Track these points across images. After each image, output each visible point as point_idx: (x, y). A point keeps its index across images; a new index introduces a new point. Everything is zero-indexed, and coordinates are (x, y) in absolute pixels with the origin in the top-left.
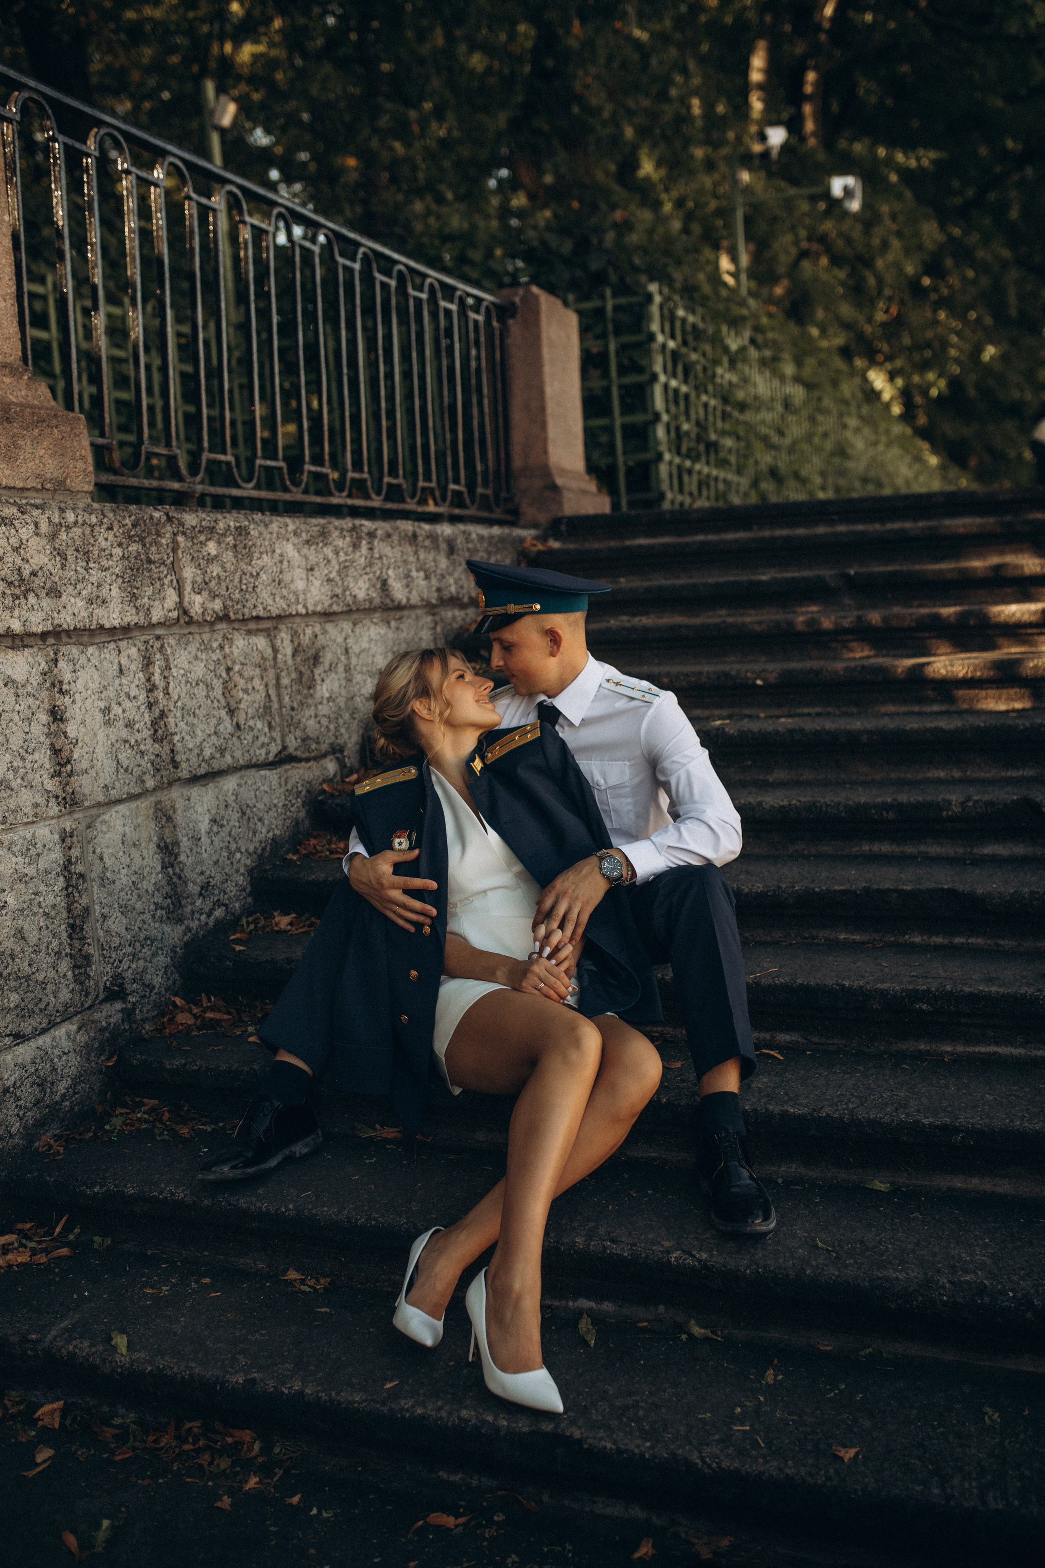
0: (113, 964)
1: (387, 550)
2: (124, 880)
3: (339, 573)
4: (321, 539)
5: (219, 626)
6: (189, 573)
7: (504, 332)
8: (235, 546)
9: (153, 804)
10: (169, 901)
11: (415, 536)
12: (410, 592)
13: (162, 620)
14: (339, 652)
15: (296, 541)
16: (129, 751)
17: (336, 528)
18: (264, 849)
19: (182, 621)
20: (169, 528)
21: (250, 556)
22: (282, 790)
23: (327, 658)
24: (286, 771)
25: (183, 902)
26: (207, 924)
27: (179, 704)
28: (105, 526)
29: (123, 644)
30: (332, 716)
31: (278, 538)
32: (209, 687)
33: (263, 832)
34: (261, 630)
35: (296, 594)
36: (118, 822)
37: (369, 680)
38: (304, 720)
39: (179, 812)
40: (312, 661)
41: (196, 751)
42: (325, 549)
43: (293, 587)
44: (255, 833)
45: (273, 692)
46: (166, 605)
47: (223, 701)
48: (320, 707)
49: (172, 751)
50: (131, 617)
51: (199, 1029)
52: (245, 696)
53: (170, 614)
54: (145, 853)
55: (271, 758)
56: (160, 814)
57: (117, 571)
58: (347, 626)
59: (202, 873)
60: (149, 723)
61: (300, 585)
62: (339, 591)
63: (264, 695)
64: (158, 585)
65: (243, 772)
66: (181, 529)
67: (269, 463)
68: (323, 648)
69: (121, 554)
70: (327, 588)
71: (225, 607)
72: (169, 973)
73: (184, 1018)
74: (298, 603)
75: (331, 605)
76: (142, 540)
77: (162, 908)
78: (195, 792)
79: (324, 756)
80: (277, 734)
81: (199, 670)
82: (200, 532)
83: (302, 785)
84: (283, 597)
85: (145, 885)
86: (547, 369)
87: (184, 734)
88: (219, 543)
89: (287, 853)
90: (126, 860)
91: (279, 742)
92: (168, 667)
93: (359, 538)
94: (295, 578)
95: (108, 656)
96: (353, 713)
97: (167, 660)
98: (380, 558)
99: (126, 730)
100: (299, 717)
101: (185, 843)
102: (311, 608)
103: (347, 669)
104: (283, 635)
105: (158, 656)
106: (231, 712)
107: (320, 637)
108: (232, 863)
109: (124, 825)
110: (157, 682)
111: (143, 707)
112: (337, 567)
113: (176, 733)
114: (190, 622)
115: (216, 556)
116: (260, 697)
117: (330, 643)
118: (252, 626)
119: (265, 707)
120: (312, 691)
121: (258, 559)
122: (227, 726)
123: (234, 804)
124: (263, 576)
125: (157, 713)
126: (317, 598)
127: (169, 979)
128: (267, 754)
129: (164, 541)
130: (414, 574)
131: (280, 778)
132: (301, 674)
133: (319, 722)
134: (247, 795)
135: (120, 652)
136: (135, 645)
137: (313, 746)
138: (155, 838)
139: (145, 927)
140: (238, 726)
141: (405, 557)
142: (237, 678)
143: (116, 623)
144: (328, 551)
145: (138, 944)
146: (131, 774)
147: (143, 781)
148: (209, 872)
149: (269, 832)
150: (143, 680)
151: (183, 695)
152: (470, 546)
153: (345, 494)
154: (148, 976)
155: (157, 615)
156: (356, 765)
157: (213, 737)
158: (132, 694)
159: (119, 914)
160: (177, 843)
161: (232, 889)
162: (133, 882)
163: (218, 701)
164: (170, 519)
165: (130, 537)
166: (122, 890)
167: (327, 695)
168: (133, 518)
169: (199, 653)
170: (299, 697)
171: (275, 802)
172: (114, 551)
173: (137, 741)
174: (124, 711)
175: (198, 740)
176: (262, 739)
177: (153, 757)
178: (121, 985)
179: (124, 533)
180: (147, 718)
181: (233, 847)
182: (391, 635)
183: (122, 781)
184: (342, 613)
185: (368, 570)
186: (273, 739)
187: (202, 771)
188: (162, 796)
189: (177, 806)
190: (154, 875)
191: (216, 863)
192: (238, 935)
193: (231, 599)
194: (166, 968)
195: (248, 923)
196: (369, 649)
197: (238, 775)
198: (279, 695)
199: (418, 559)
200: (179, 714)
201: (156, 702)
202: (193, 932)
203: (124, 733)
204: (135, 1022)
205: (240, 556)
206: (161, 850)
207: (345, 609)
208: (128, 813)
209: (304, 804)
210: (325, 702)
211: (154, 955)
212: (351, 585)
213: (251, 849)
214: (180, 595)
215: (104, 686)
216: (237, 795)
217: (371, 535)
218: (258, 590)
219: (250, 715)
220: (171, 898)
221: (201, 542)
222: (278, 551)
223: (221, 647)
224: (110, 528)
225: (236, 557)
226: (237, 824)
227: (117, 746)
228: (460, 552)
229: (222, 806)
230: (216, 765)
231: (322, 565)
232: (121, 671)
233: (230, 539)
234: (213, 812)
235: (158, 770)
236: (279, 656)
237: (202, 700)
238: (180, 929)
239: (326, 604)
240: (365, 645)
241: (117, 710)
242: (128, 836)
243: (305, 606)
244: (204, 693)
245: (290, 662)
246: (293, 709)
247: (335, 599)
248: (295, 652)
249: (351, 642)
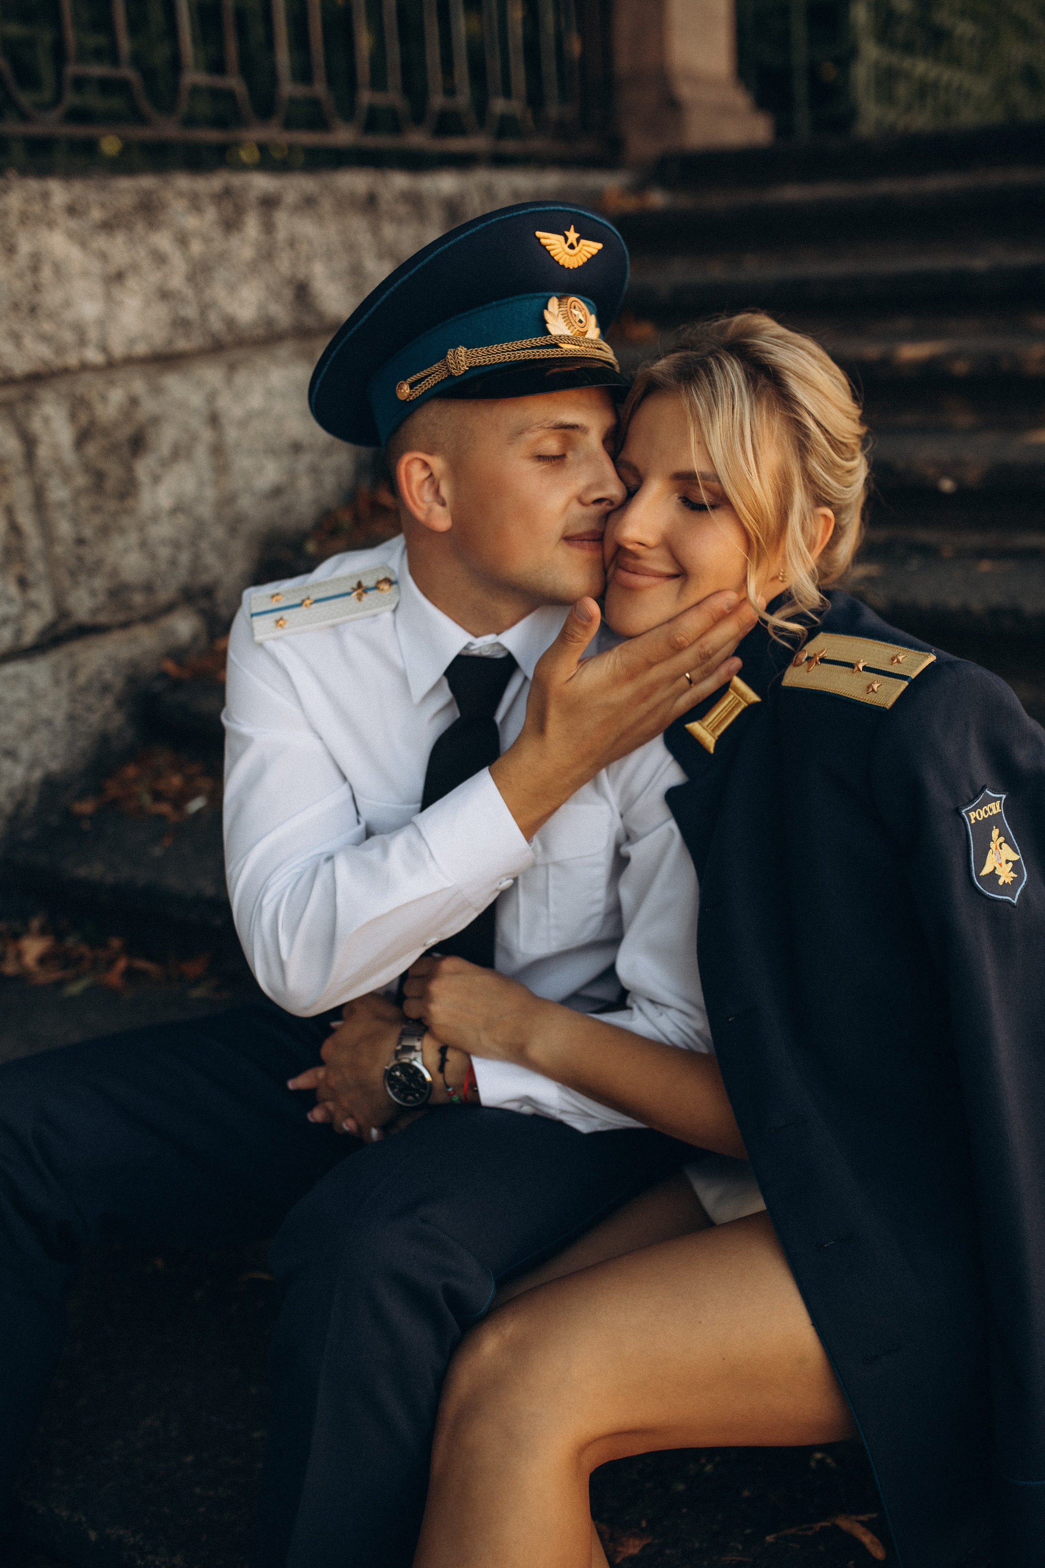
1: (307, 229)
3: (191, 278)
4: (140, 217)
11: (372, 198)
14: (195, 424)
15: (74, 226)
17: (181, 194)
22: (63, 690)
23: (166, 437)
24: (71, 655)
30: (182, 539)
31: (24, 221)
33: (17, 773)
35: (77, 328)
37: (270, 463)
38: (111, 557)
40: (126, 449)
42: (151, 237)
43: (69, 316)
45: (25, 520)
48: (151, 528)
55: (28, 638)
58: (212, 374)
61: (90, 310)
62: (190, 312)
68: (155, 420)
70: (159, 310)
74: (84, 345)
75: (170, 341)
79: (169, 608)
80: (42, 595)
83: (115, 671)
84: (44, 338)
89: (78, 800)
91: (47, 607)
93: (239, 211)
94: (75, 297)
96: (235, 525)
98: (291, 243)
100: (99, 553)
102: (119, 352)
103: (218, 450)
104: (48, 409)
107: (145, 402)
112: (184, 269)
117: (172, 411)
120: (128, 503)
126: (133, 331)
128: (18, 633)
131: (56, 670)
132: (99, 475)
133: (150, 555)
137: (139, 599)
144: (163, 241)
149: (31, 770)
167: (168, 504)
170: (97, 520)
171: (46, 714)
184: (198, 351)
185: (261, 267)
186: (31, 606)
198: (42, 523)
207: (206, 343)
209: (119, 703)
210: (164, 516)
212: (221, 299)
217: (269, 203)
222: (25, 249)
231: (145, 267)
236: (40, 451)
239: (159, 340)
240: (257, 404)
243: (104, 349)
245: (69, 456)
246: (80, 541)
247: (180, 328)
248: (82, 438)
249: (224, 402)
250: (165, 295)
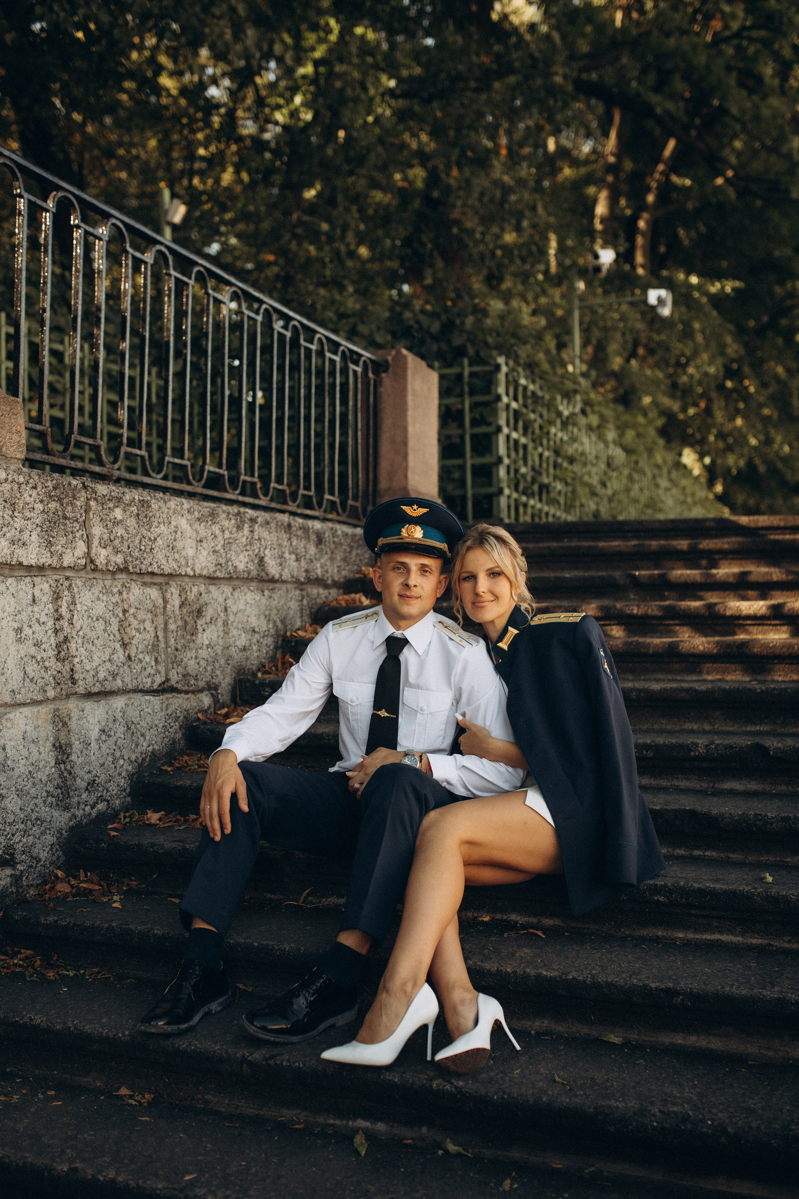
0: (6, 836)
1: (265, 534)
2: (22, 769)
3: (224, 547)
4: (210, 518)
5: (119, 576)
6: (97, 531)
7: (378, 383)
8: (138, 515)
9: (52, 711)
10: (59, 791)
11: (289, 526)
12: (283, 570)
13: (72, 565)
14: (219, 609)
15: (189, 517)
16: (35, 665)
17: (224, 512)
18: (143, 760)
19: (88, 568)
20: (83, 493)
21: (150, 524)
22: (163, 713)
23: (209, 612)
24: (167, 699)
25: (71, 794)
26: (90, 814)
27: (81, 633)
28: (31, 485)
29: (37, 580)
30: (210, 659)
31: (174, 513)
32: (107, 623)
33: (144, 745)
34: (155, 584)
35: (186, 559)
36: (21, 721)
37: (243, 635)
38: (186, 660)
39: (74, 719)
40: (196, 614)
41: (92, 673)
42: (213, 527)
43: (184, 553)
44: (137, 745)
45: (161, 634)
46: (76, 554)
47: (118, 637)
48: (200, 651)
49: (72, 670)
50: (46, 559)
51: (74, 896)
52: (137, 634)
53: (79, 561)
54: (42, 749)
55: (155, 686)
56: (57, 719)
57: (37, 521)
58: (227, 589)
59: (89, 772)
60: (54, 645)
61: (190, 552)
62: (223, 561)
63: (153, 635)
64: (70, 537)
65: (131, 695)
66: (94, 495)
67: (176, 461)
68: (206, 604)
69: (42, 509)
70: (213, 558)
71: (126, 562)
72: (54, 850)
73: (63, 887)
74: (187, 566)
75: (215, 571)
76: (60, 500)
77: (53, 796)
78: (89, 705)
79: (201, 691)
80: (161, 668)
81: (100, 609)
82: (109, 500)
83: (181, 712)
84: (175, 560)
85: (40, 775)
86: (410, 413)
87: (83, 658)
88: (125, 511)
89: (163, 765)
90: (25, 753)
91: (163, 674)
92: (74, 603)
93: (243, 522)
94: (186, 546)
95: (24, 587)
96: (228, 660)
97: (73, 597)
98: (259, 539)
99: (34, 648)
100: (182, 657)
101: (77, 746)
102: (198, 572)
103: (225, 624)
104: (173, 590)
105: (66, 593)
106: (125, 646)
107: (203, 595)
108: (115, 767)
109: (26, 725)
110: (64, 614)
111: (50, 632)
112: (222, 542)
113: (76, 656)
114: (95, 570)
115: (121, 521)
116: (149, 636)
117: (213, 602)
118: (147, 579)
119: (153, 645)
120: (194, 638)
121: (156, 527)
122: (120, 656)
123: (121, 720)
124: (160, 541)
125: (61, 638)
126: (203, 565)
127: (53, 855)
128: (152, 683)
129: (78, 503)
130: (287, 555)
131: (162, 703)
132: (186, 622)
133: (198, 663)
134: (133, 714)
135: (34, 585)
136: (48, 582)
137: (192, 682)
138: (52, 739)
139: (37, 809)
140: (129, 658)
141: (280, 541)
142: (131, 619)
143: (33, 562)
144: (216, 529)
145: (29, 823)
146: (36, 684)
147: (45, 691)
148: (95, 772)
149: (149, 746)
150: (52, 610)
151: (85, 626)
152: (336, 539)
153: (238, 492)
154: (36, 851)
155: (68, 560)
156: (228, 701)
157: (107, 664)
158: (42, 621)
159: (15, 796)
160: (69, 745)
161: (114, 789)
162: (30, 771)
163: (114, 635)
164: (85, 487)
165: (50, 496)
166: (19, 777)
167: (207, 642)
168: (54, 482)
169: (101, 595)
170: (183, 641)
171: (157, 722)
172: (36, 506)
173: (42, 658)
174: (34, 633)
175: (95, 664)
176: (149, 670)
177: (55, 673)
178: (12, 855)
179: (45, 493)
180: (53, 641)
181: (118, 754)
182: (264, 601)
183: (27, 689)
184: (223, 578)
185: (248, 547)
186: (159, 672)
187: (96, 689)
188: (59, 705)
189: (72, 715)
190: (48, 769)
191: (102, 765)
192: (115, 825)
193: (131, 556)
194: (52, 845)
195: (125, 817)
196: (245, 611)
197: (127, 696)
198: (166, 637)
199: (291, 544)
200: (80, 641)
201: (62, 629)
202: (78, 819)
203: (33, 651)
204: (21, 887)
205: (141, 523)
206: (56, 748)
207: (227, 576)
208: (30, 715)
209: (181, 727)
210: (205, 647)
211: (42, 834)
212: (233, 558)
213: (133, 758)
214: (89, 547)
215: (19, 611)
216: (124, 713)
217: (253, 521)
218: (155, 552)
219: (140, 650)
220: (61, 788)
221: (109, 508)
222: (173, 523)
223: (120, 593)
224: (35, 488)
225: (138, 523)
226: (122, 736)
227: (26, 659)
228: (327, 544)
229: (111, 720)
230: (108, 686)
231: (210, 539)
232: (34, 600)
233: (134, 509)
234: (103, 724)
235: (59, 684)
236: (168, 606)
237: (100, 633)
238: (67, 815)
239: (211, 570)
240: (241, 607)
241: (27, 631)
242: (29, 734)
243: (193, 569)
244: (103, 627)
245: (177, 612)
246: (177, 650)
247: (219, 567)
248: (182, 605)
249: (230, 602)
250: (215, 552)
